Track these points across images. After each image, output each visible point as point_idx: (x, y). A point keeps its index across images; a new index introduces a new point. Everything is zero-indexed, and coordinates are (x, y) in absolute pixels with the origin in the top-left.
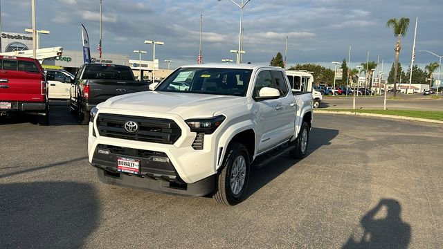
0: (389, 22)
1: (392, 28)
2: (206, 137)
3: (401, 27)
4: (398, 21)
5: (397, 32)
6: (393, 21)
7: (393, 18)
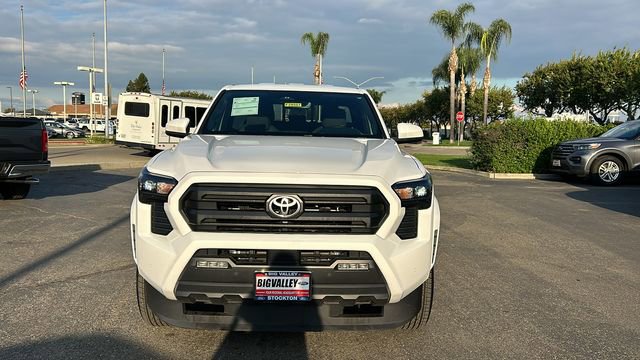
0: (304, 37)
1: (308, 46)
2: (421, 213)
3: (319, 44)
4: (315, 37)
5: (316, 51)
6: (309, 36)
7: (308, 33)
